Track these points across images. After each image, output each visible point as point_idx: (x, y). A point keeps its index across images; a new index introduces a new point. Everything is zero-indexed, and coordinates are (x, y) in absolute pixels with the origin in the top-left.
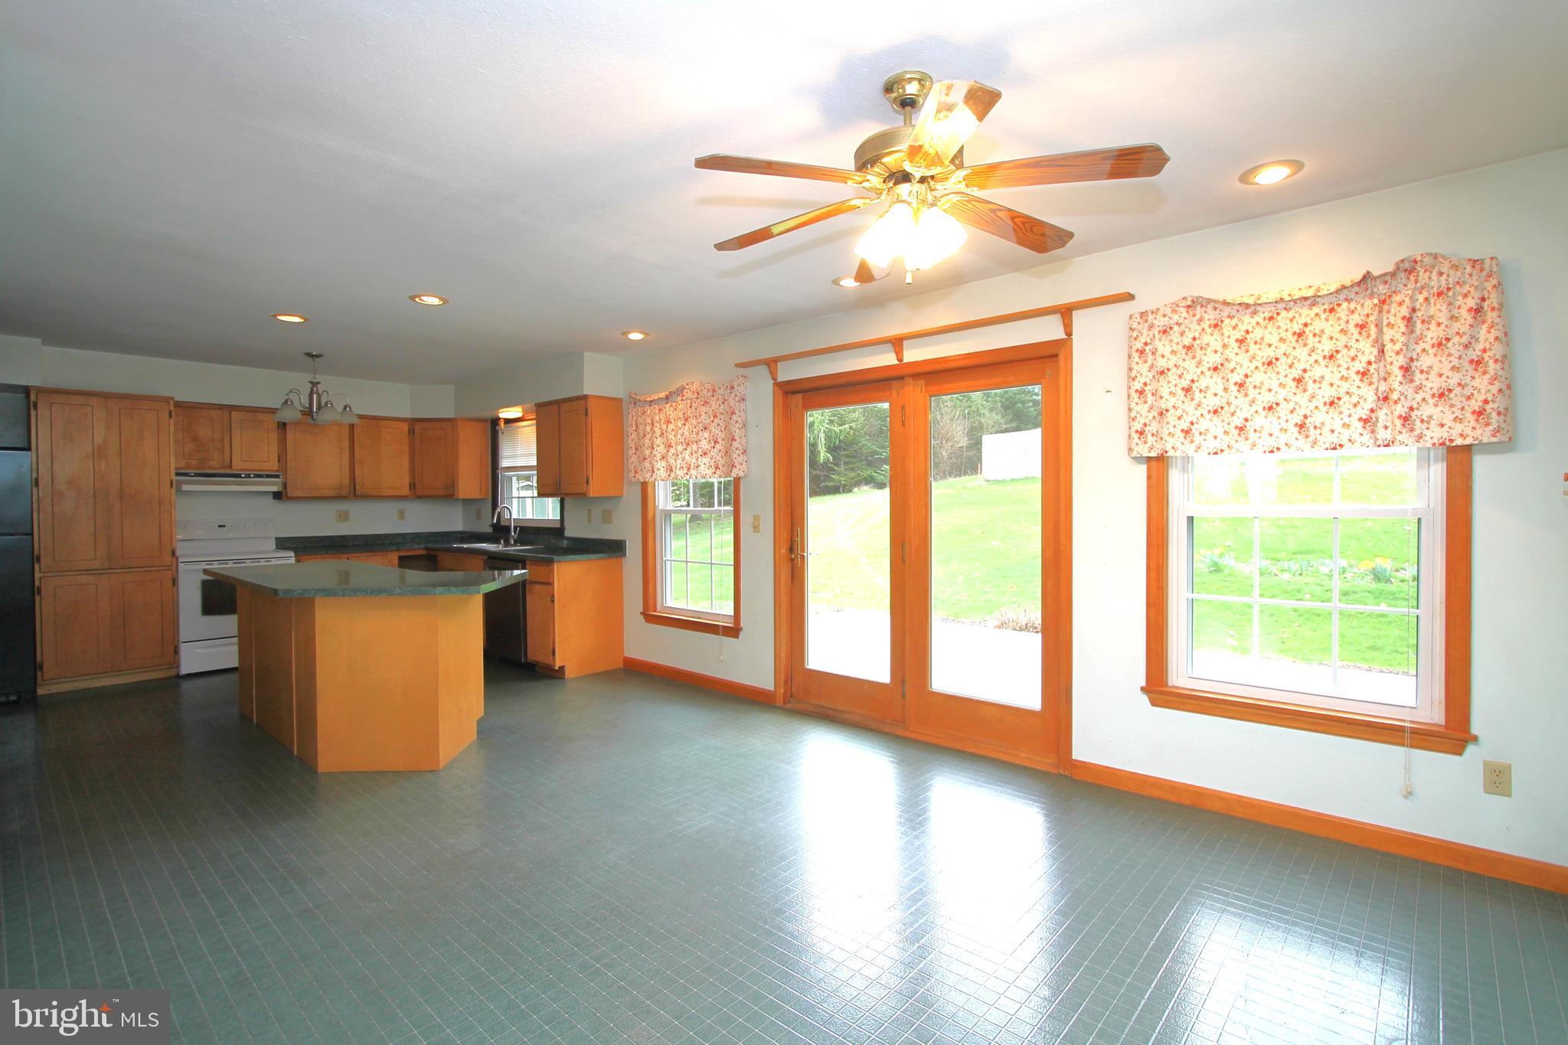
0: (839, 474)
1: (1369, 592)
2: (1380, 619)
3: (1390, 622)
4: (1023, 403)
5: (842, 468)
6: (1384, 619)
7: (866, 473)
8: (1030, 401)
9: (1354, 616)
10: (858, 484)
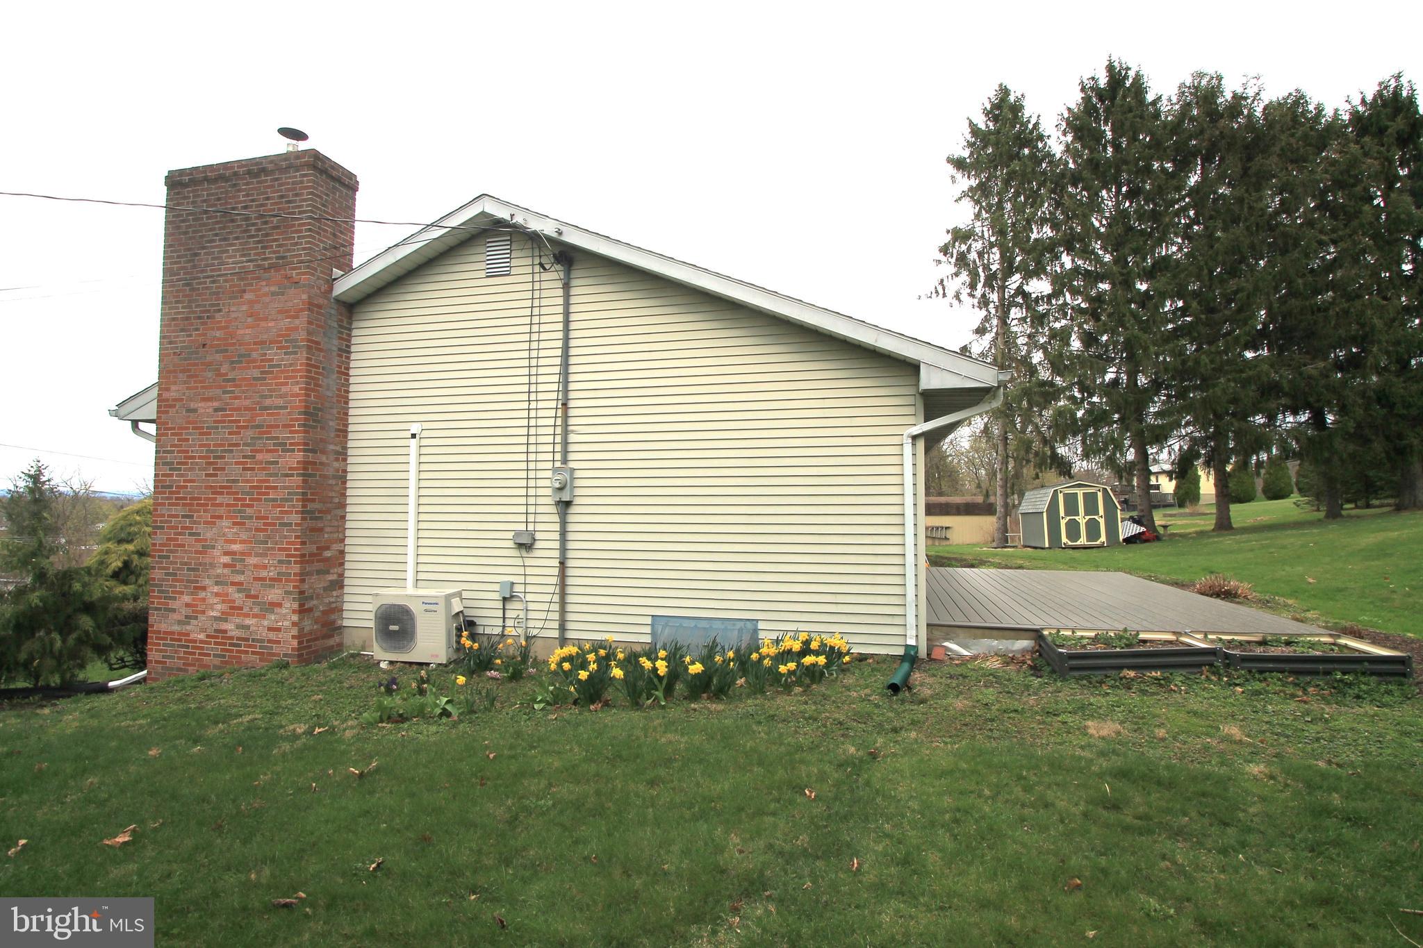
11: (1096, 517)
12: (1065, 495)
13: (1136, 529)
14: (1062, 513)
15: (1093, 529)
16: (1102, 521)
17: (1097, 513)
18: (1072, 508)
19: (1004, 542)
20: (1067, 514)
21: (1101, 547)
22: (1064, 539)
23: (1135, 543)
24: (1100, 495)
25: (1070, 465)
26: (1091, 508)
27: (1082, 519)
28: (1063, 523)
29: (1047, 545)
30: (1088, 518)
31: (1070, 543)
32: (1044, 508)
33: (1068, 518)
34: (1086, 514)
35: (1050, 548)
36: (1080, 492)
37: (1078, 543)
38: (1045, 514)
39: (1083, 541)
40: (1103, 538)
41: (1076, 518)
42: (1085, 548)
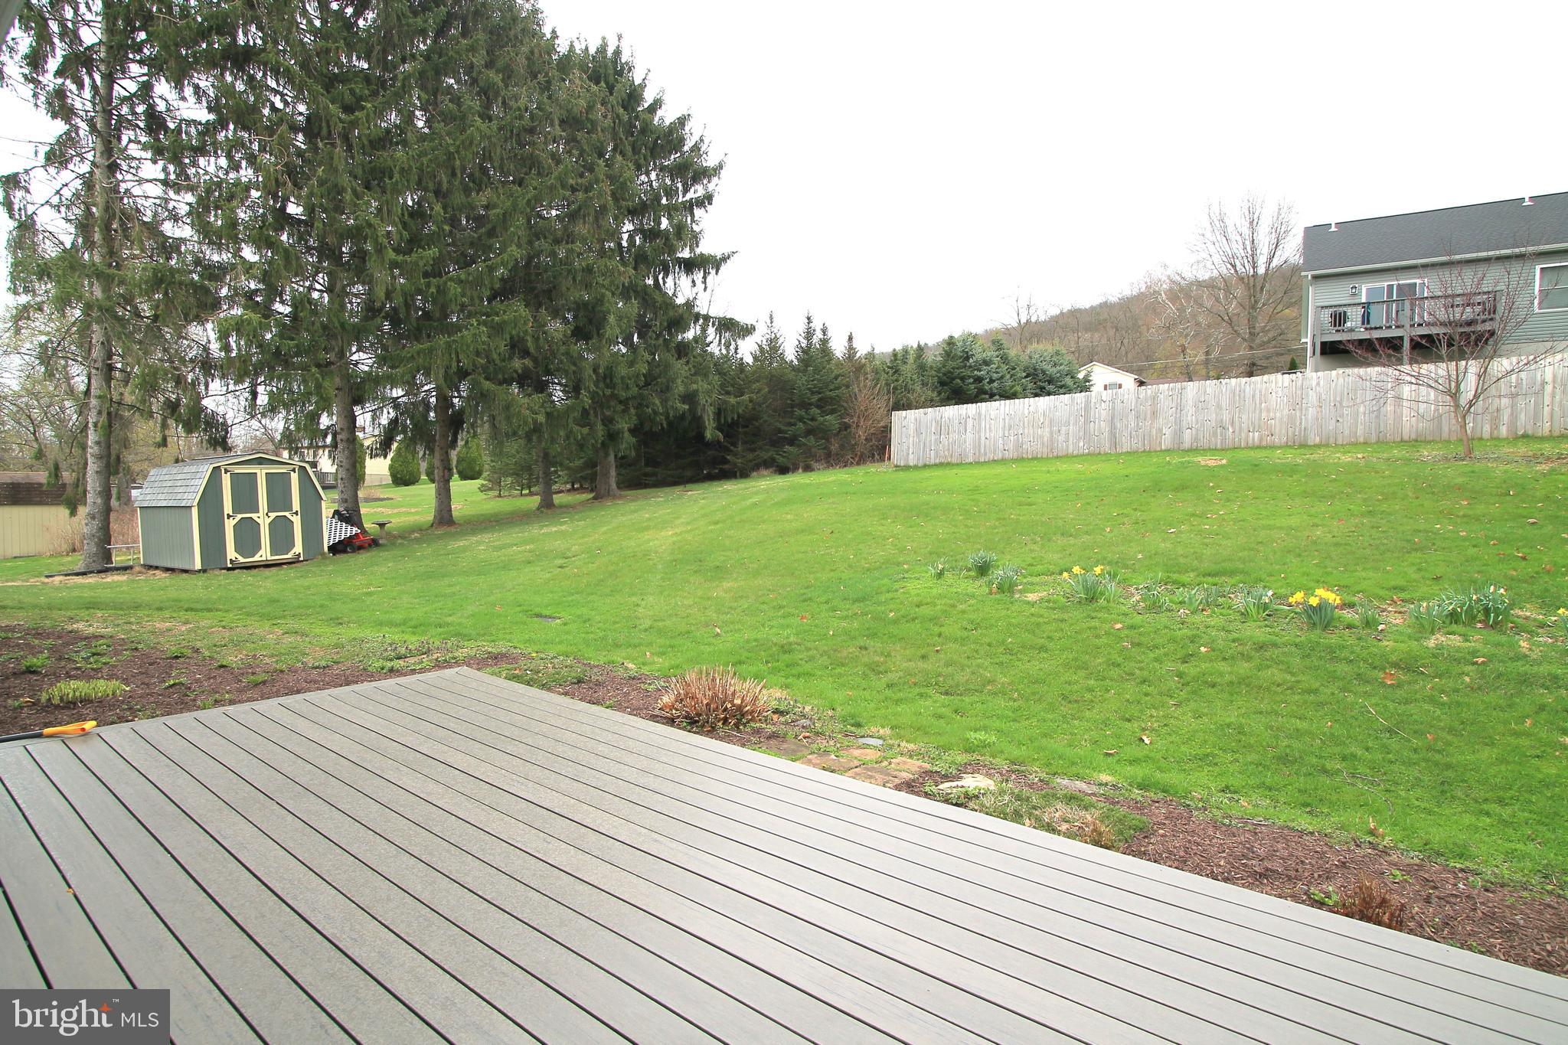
0: (736, 455)
1: (1296, 645)
2: (1306, 697)
3: (1321, 705)
4: (963, 379)
5: (740, 448)
6: (1312, 697)
7: (765, 455)
8: (970, 377)
9: (1268, 689)
10: (757, 467)
11: (287, 514)
12: (235, 477)
13: (347, 531)
14: (228, 508)
15: (281, 533)
16: (297, 520)
17: (288, 507)
18: (245, 499)
19: (103, 562)
20: (237, 509)
21: (295, 561)
22: (231, 553)
23: (345, 551)
24: (294, 477)
25: (225, 427)
26: (279, 498)
27: (263, 518)
28: (229, 525)
29: (198, 566)
30: (273, 515)
31: (241, 560)
32: (193, 498)
33: (239, 516)
34: (271, 508)
35: (204, 571)
36: (261, 473)
37: (257, 558)
38: (195, 511)
39: (264, 554)
40: (298, 548)
41: (254, 516)
42: (268, 566)
